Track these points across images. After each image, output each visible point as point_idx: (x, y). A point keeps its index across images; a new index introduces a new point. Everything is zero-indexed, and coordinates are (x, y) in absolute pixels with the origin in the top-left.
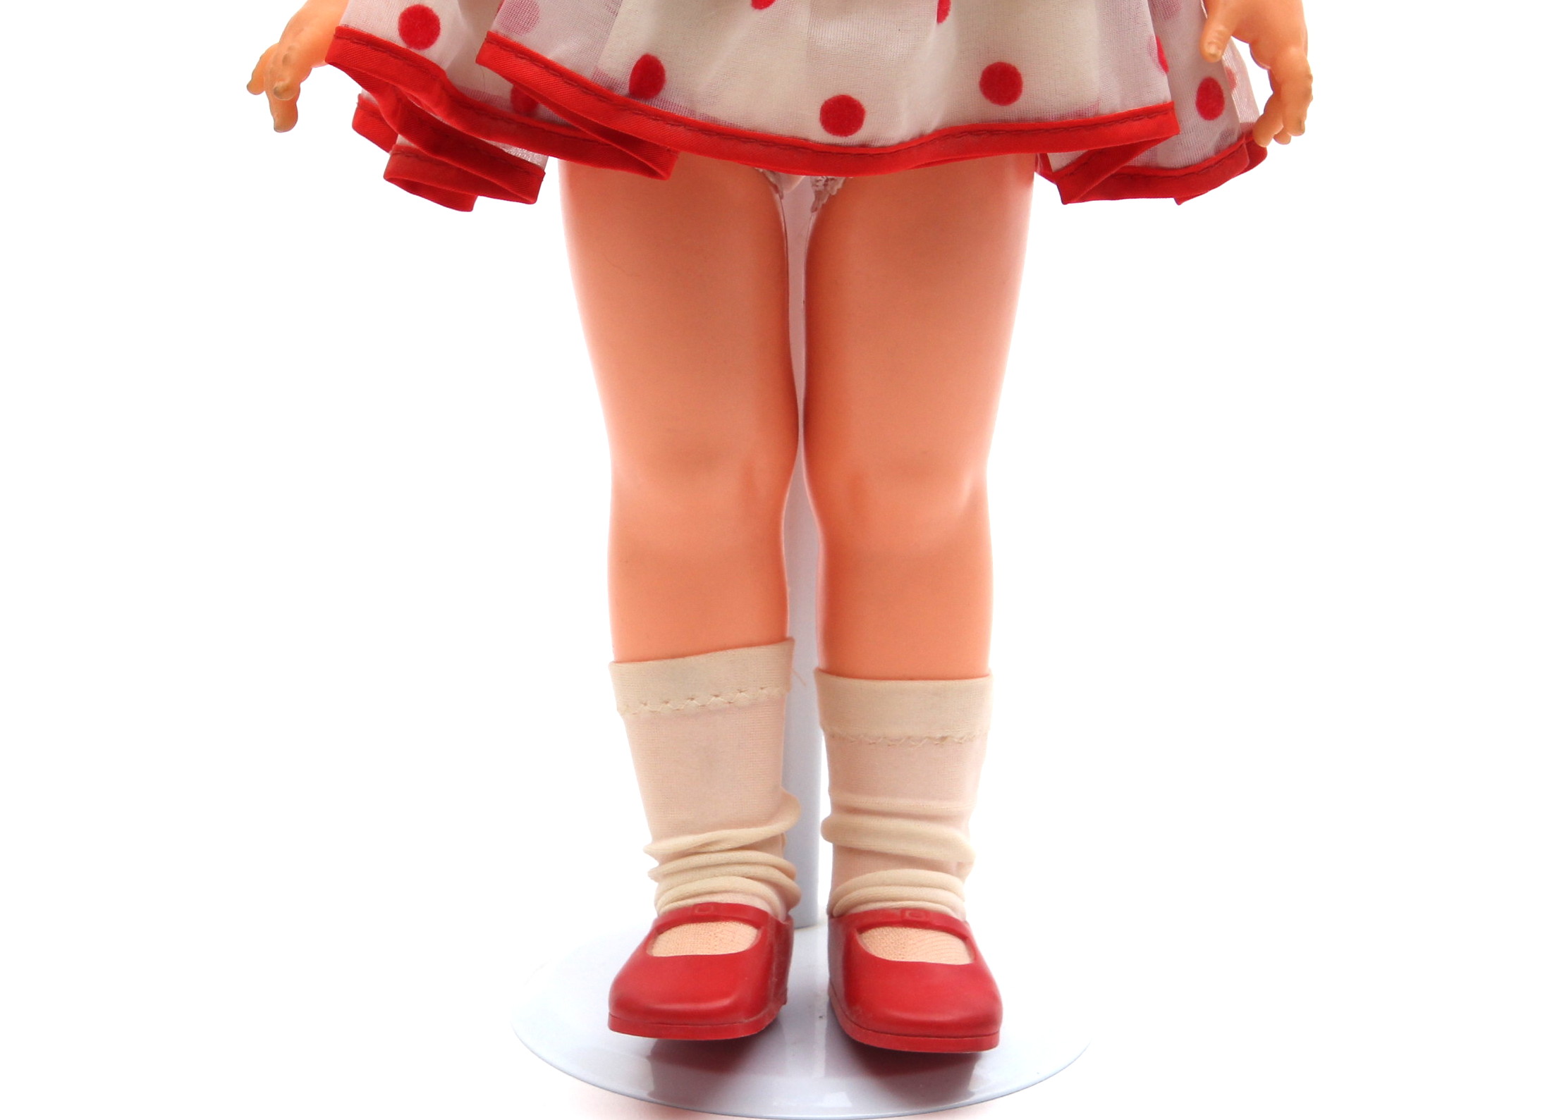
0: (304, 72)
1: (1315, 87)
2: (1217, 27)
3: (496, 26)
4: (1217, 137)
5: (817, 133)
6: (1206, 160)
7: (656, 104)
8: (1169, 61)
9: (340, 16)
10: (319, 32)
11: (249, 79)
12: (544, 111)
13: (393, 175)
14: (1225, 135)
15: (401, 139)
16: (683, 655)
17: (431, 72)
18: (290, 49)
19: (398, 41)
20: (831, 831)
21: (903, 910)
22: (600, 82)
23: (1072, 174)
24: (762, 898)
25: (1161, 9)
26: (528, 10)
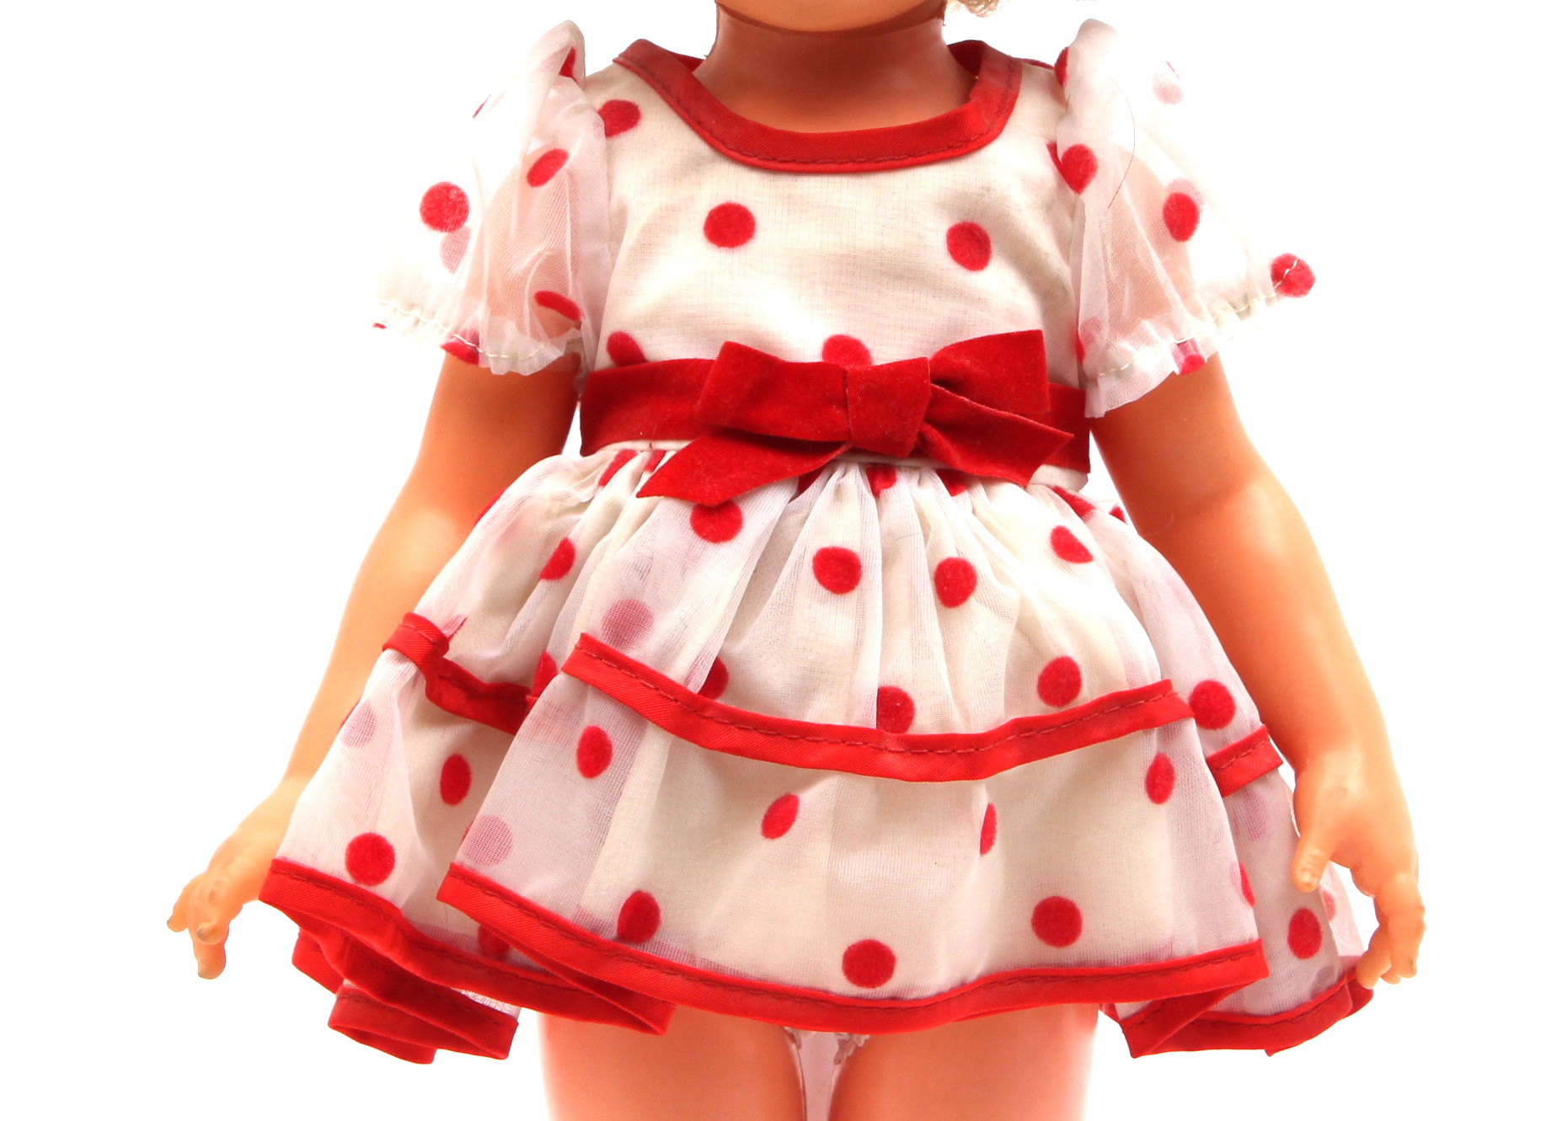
0: (234, 909)
1: (1428, 919)
2: (1311, 851)
3: (461, 857)
4: (1313, 978)
5: (839, 984)
6: (1300, 1006)
7: (648, 949)
8: (1255, 892)
9: (277, 847)
10: (250, 863)
11: (169, 913)
12: (517, 955)
13: (339, 1022)
14: (1325, 973)
15: (346, 982)
17: (384, 911)
18: (218, 883)
19: (346, 877)
22: (584, 924)
23: (1142, 1023)
25: (1245, 831)
26: (498, 839)
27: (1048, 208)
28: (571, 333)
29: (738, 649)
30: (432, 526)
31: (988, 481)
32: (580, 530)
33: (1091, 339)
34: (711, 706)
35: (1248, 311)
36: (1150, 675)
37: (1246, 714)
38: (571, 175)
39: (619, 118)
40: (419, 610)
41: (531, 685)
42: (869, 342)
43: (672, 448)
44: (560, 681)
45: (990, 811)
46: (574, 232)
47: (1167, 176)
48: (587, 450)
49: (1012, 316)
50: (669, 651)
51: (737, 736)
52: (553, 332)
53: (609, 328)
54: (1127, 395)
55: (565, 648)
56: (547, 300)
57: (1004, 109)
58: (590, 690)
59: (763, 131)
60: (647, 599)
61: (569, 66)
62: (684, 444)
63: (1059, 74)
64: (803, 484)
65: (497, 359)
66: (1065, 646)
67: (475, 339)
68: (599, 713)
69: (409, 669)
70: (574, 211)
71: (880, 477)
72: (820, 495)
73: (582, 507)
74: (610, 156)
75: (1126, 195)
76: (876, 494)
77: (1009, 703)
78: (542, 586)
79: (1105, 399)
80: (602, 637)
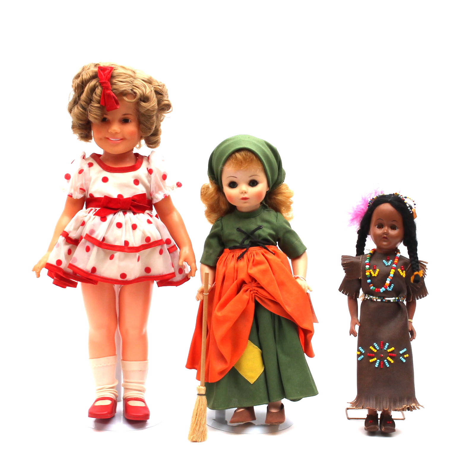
0: (41, 269)
2: (181, 260)
3: (70, 262)
5: (120, 279)
6: (180, 280)
7: (95, 274)
8: (174, 266)
9: (47, 261)
10: (43, 263)
11: (32, 269)
12: (78, 275)
13: (54, 283)
14: (183, 276)
15: (55, 278)
16: (99, 358)
17: (61, 270)
18: (39, 266)
19: (56, 265)
20: (124, 386)
21: (135, 398)
22: (86, 271)
23: (159, 283)
24: (112, 396)
25: (172, 258)
26: (75, 260)
27: (147, 177)
28: (84, 193)
29: (106, 235)
30: (66, 219)
31: (139, 213)
32: (86, 219)
33: (152, 194)
34: (103, 243)
35: (173, 189)
36: (160, 238)
37: (173, 242)
38: (84, 173)
39: (90, 165)
40: (65, 230)
41: (79, 239)
42: (123, 195)
43: (98, 209)
44: (83, 240)
45: (139, 256)
46: (85, 180)
47: (163, 171)
48: (87, 208)
49: (142, 191)
50: (97, 236)
51: (106, 247)
52: (82, 193)
53: (90, 192)
54: (157, 201)
55: (84, 235)
56: (81, 189)
57: (141, 163)
58: (87, 241)
59: (109, 167)
60: (94, 229)
61: (84, 157)
62: (99, 208)
63: (148, 158)
64: (115, 214)
65: (75, 197)
66: (148, 235)
67: (72, 194)
68: (88, 244)
69: (64, 238)
70: (85, 178)
71: (125, 213)
72: (117, 215)
73: (86, 216)
74: (89, 170)
75: (157, 175)
76: (124, 215)
77: (141, 242)
78: (81, 227)
79: (155, 201)
80: (89, 234)
